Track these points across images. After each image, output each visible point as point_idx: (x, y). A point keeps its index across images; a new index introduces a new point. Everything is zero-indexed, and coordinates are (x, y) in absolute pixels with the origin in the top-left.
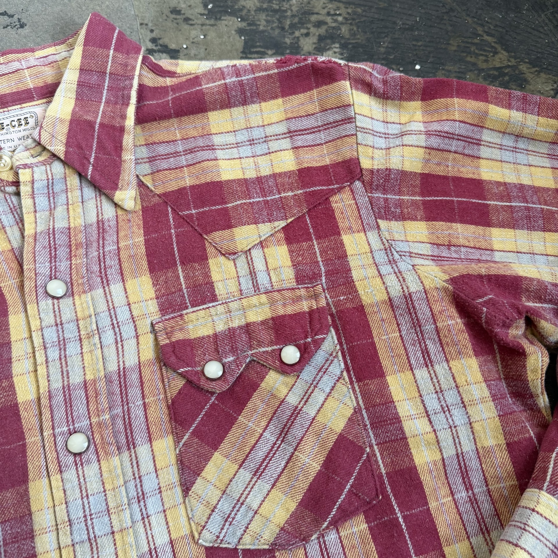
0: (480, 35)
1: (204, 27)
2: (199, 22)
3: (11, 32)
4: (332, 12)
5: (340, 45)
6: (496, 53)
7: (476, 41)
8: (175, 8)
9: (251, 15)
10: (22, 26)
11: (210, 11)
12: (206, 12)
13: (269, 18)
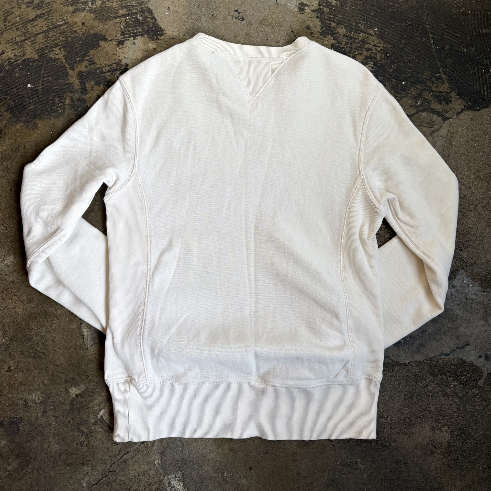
0: (440, 73)
1: (318, 39)
2: (317, 36)
3: (238, 22)
4: (377, 45)
5: (373, 63)
6: (443, 84)
7: (437, 76)
8: (308, 26)
9: (340, 38)
10: (243, 19)
11: (323, 31)
12: (321, 32)
13: (348, 41)
